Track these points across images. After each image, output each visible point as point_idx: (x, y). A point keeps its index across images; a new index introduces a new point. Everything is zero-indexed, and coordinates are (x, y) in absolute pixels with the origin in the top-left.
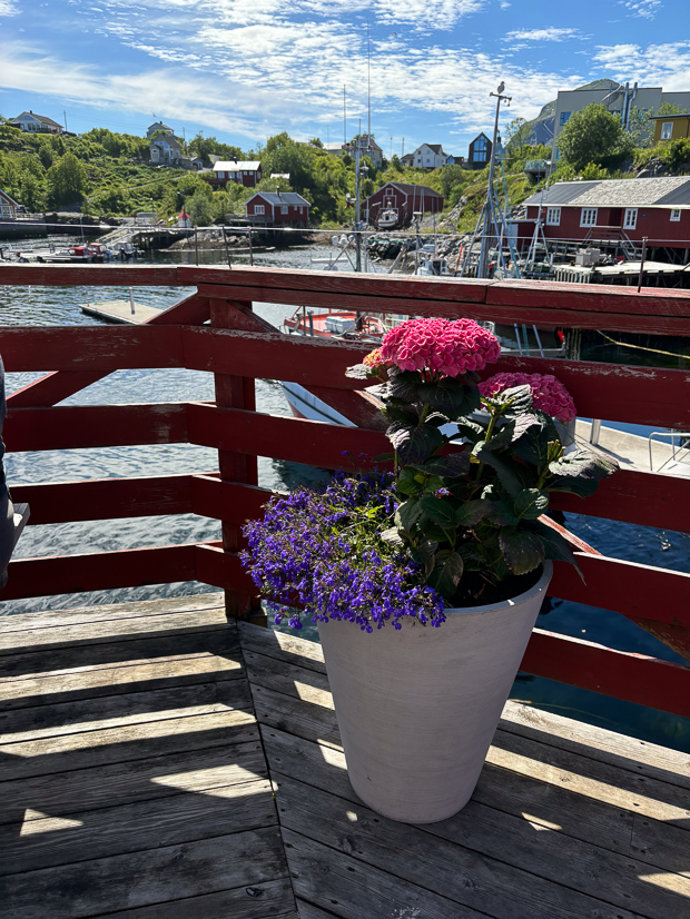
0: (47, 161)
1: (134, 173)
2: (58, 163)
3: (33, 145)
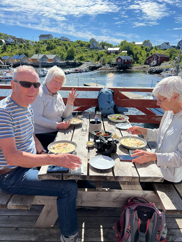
0: (67, 48)
1: (86, 51)
2: (69, 49)
3: (64, 44)
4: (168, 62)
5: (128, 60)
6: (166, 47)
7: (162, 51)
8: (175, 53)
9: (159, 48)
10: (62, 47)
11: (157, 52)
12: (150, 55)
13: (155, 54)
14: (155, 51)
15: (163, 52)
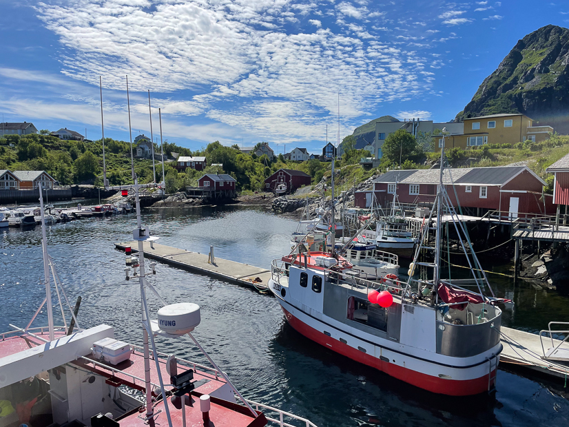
0: (74, 156)
1: (126, 162)
2: (81, 157)
3: (65, 147)
4: (310, 187)
5: (225, 183)
6: (301, 157)
7: (296, 165)
8: (320, 168)
9: (287, 159)
10: (60, 152)
11: (285, 167)
12: (272, 173)
13: (281, 171)
14: (282, 164)
15: (296, 167)
